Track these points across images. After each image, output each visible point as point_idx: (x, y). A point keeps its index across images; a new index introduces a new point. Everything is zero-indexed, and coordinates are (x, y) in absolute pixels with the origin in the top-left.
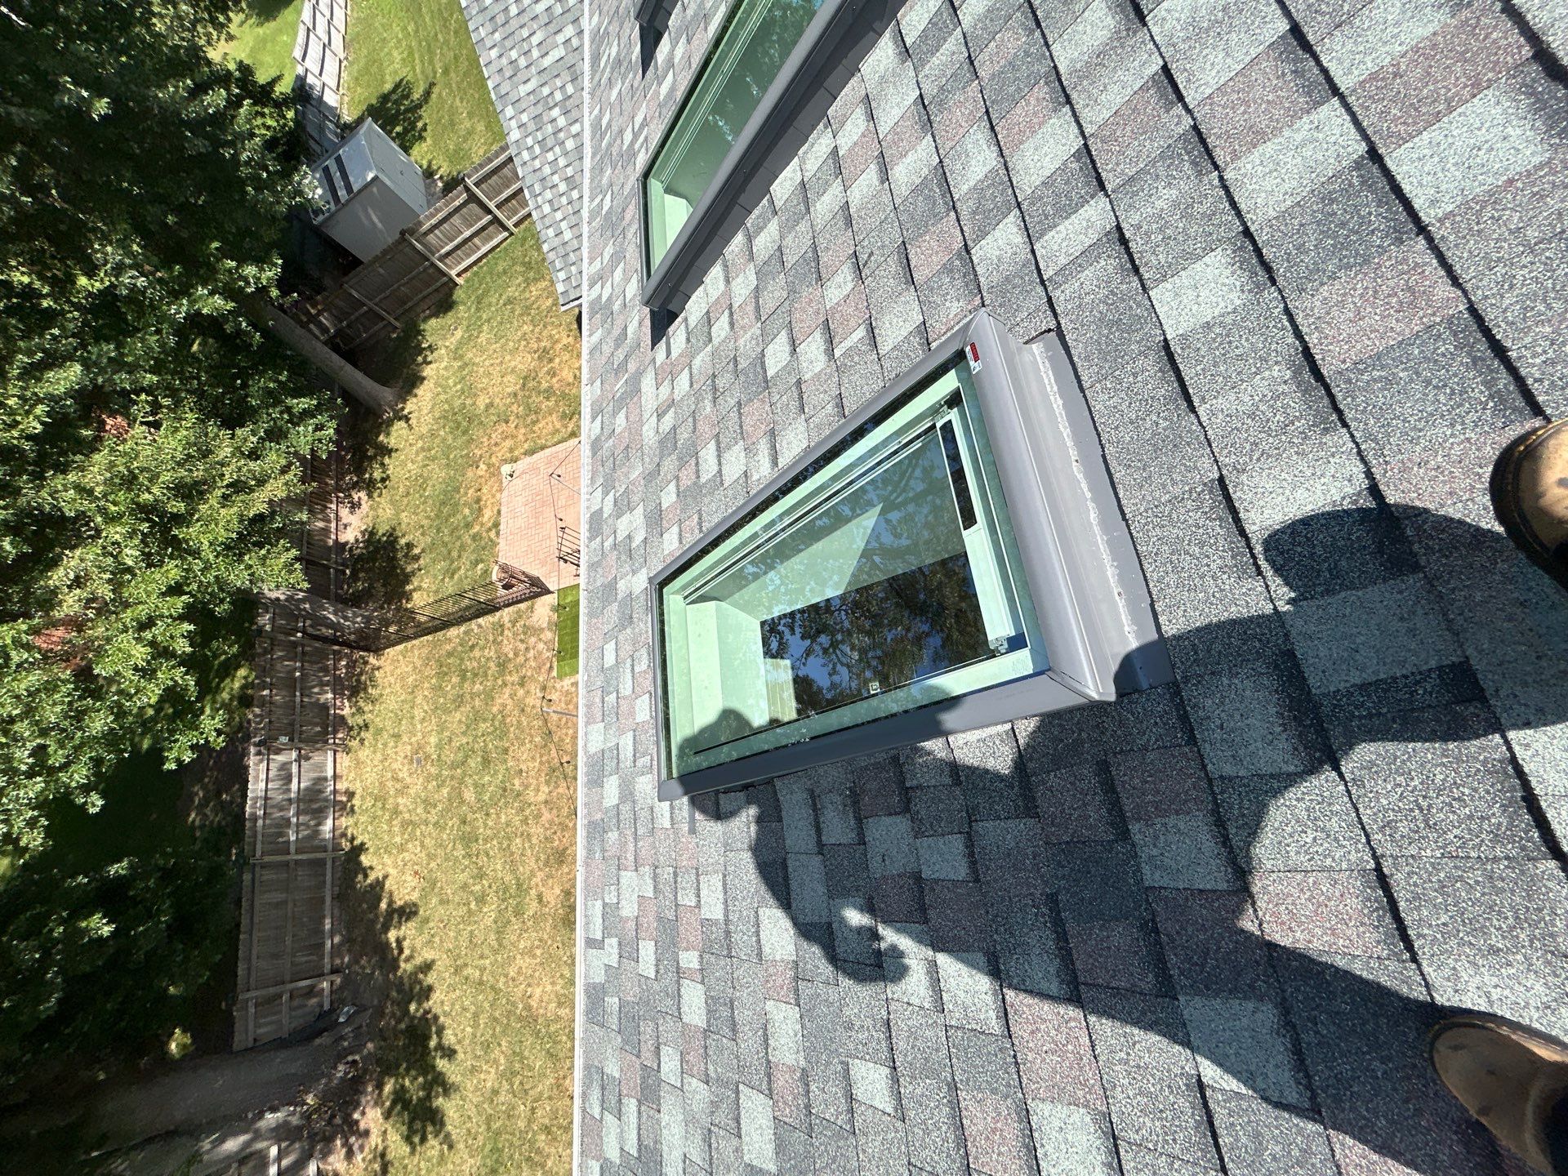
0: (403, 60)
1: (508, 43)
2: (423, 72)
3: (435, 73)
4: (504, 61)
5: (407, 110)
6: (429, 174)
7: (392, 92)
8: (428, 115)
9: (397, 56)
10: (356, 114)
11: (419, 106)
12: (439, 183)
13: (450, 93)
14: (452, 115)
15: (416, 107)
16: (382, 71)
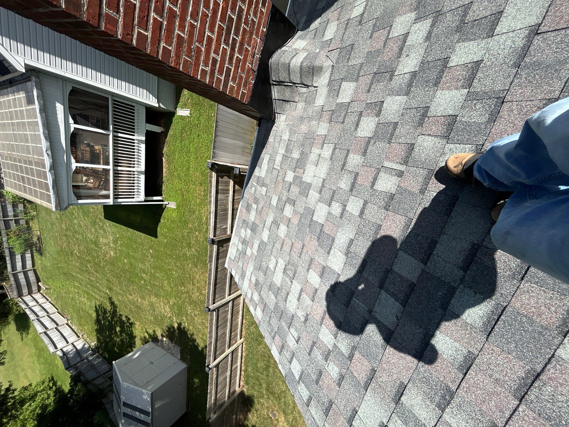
0: (88, 299)
2: (101, 297)
3: (106, 293)
5: (112, 318)
6: (154, 339)
7: (98, 315)
8: (123, 312)
9: (84, 300)
10: (95, 339)
11: (115, 311)
12: (165, 339)
13: (122, 296)
14: (134, 304)
15: (114, 313)
16: (84, 311)
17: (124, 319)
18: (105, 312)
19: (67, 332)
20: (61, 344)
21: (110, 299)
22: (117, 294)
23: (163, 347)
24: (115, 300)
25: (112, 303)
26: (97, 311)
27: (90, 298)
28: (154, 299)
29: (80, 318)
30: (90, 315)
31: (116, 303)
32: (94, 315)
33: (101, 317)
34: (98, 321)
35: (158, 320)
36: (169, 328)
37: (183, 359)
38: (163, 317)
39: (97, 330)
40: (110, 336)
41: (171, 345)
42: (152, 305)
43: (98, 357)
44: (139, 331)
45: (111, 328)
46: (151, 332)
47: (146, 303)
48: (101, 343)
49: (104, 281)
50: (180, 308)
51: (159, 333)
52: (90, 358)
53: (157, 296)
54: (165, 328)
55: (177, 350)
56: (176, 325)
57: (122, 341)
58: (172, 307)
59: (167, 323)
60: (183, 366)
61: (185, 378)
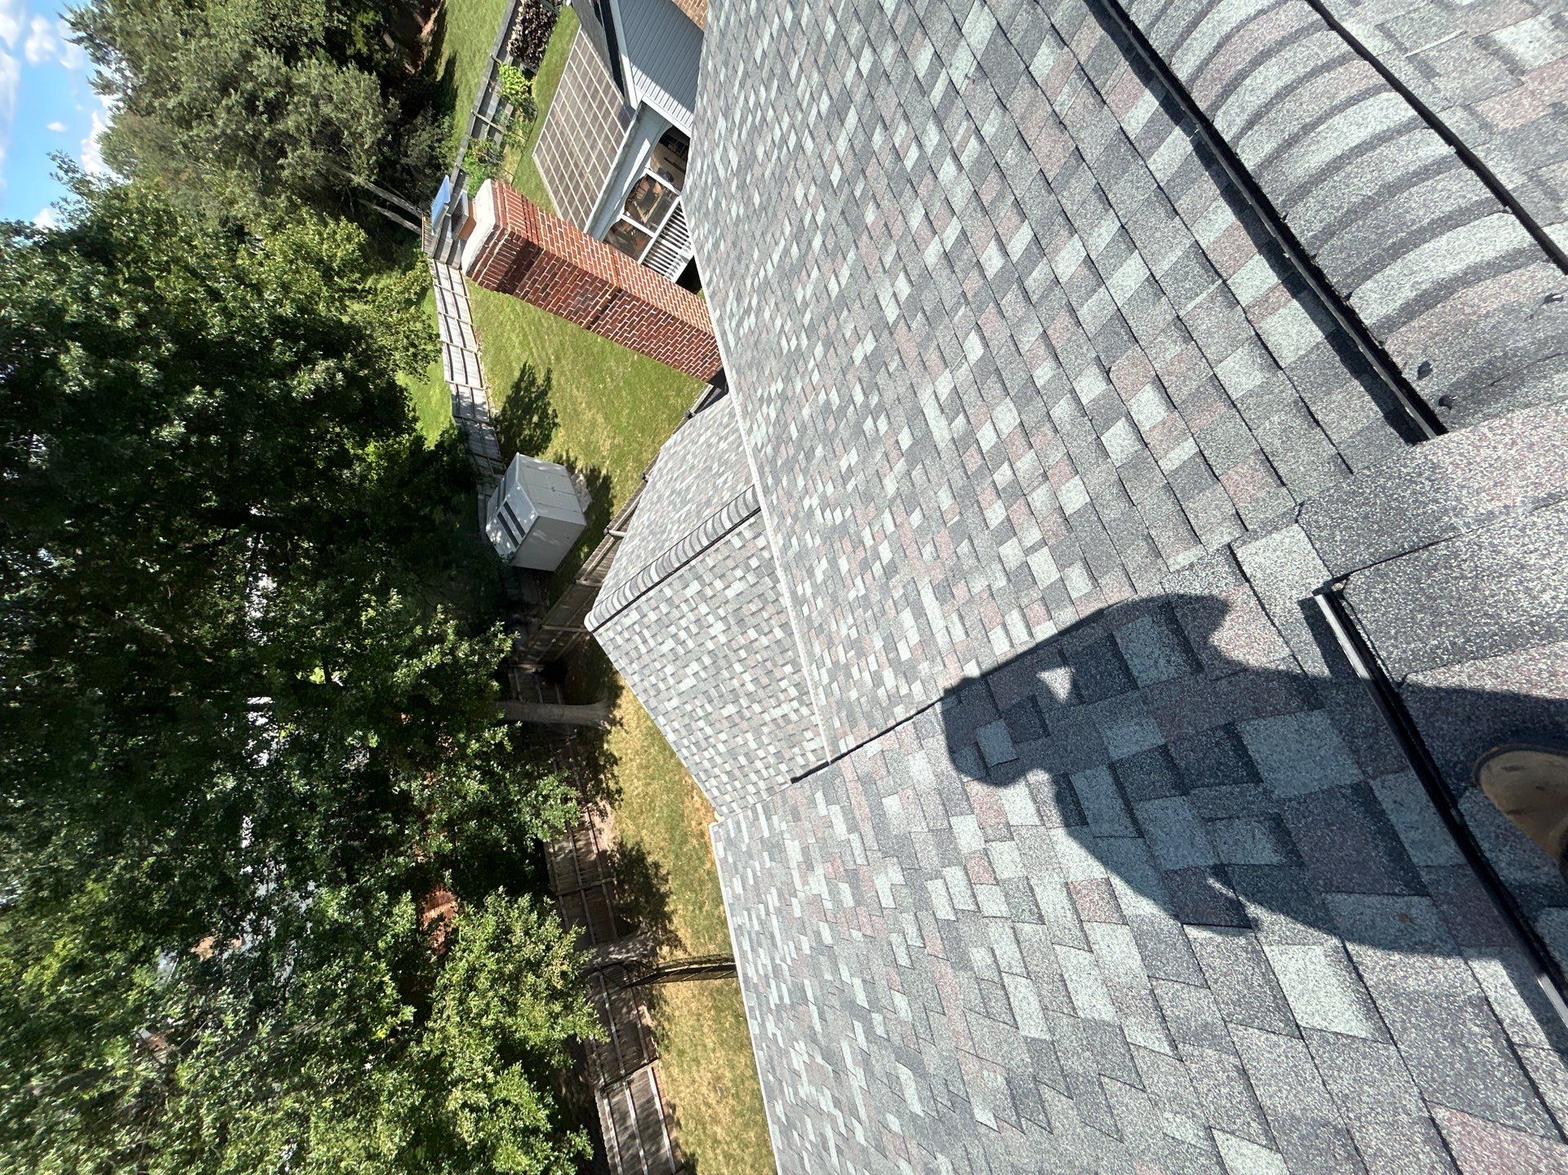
0: (521, 343)
1: (647, 672)
2: (539, 357)
3: (549, 359)
4: (646, 683)
5: (538, 398)
6: (571, 468)
7: (521, 379)
8: (555, 401)
9: (516, 341)
10: (500, 405)
11: (544, 393)
12: (581, 477)
13: (567, 381)
14: (574, 404)
15: (543, 394)
16: (508, 357)
17: (550, 412)
18: (533, 382)
19: (472, 367)
20: (459, 378)
21: (549, 371)
22: (563, 373)
23: (574, 484)
24: (554, 376)
25: (548, 379)
26: (523, 372)
27: (524, 344)
28: (600, 419)
29: (496, 361)
30: (512, 370)
31: (554, 382)
32: (517, 374)
33: (523, 385)
34: (517, 387)
35: (589, 449)
36: (593, 471)
37: (587, 514)
38: (596, 451)
39: (508, 397)
40: (521, 419)
41: (585, 490)
42: (593, 424)
43: (492, 432)
44: (559, 441)
45: (529, 410)
46: (572, 454)
47: (588, 415)
48: (505, 419)
49: (556, 340)
50: (622, 455)
51: (580, 465)
52: (484, 426)
53: (606, 418)
54: (590, 466)
55: (587, 501)
56: (604, 472)
57: (531, 437)
58: (612, 446)
59: (595, 461)
60: (583, 522)
61: (575, 536)
